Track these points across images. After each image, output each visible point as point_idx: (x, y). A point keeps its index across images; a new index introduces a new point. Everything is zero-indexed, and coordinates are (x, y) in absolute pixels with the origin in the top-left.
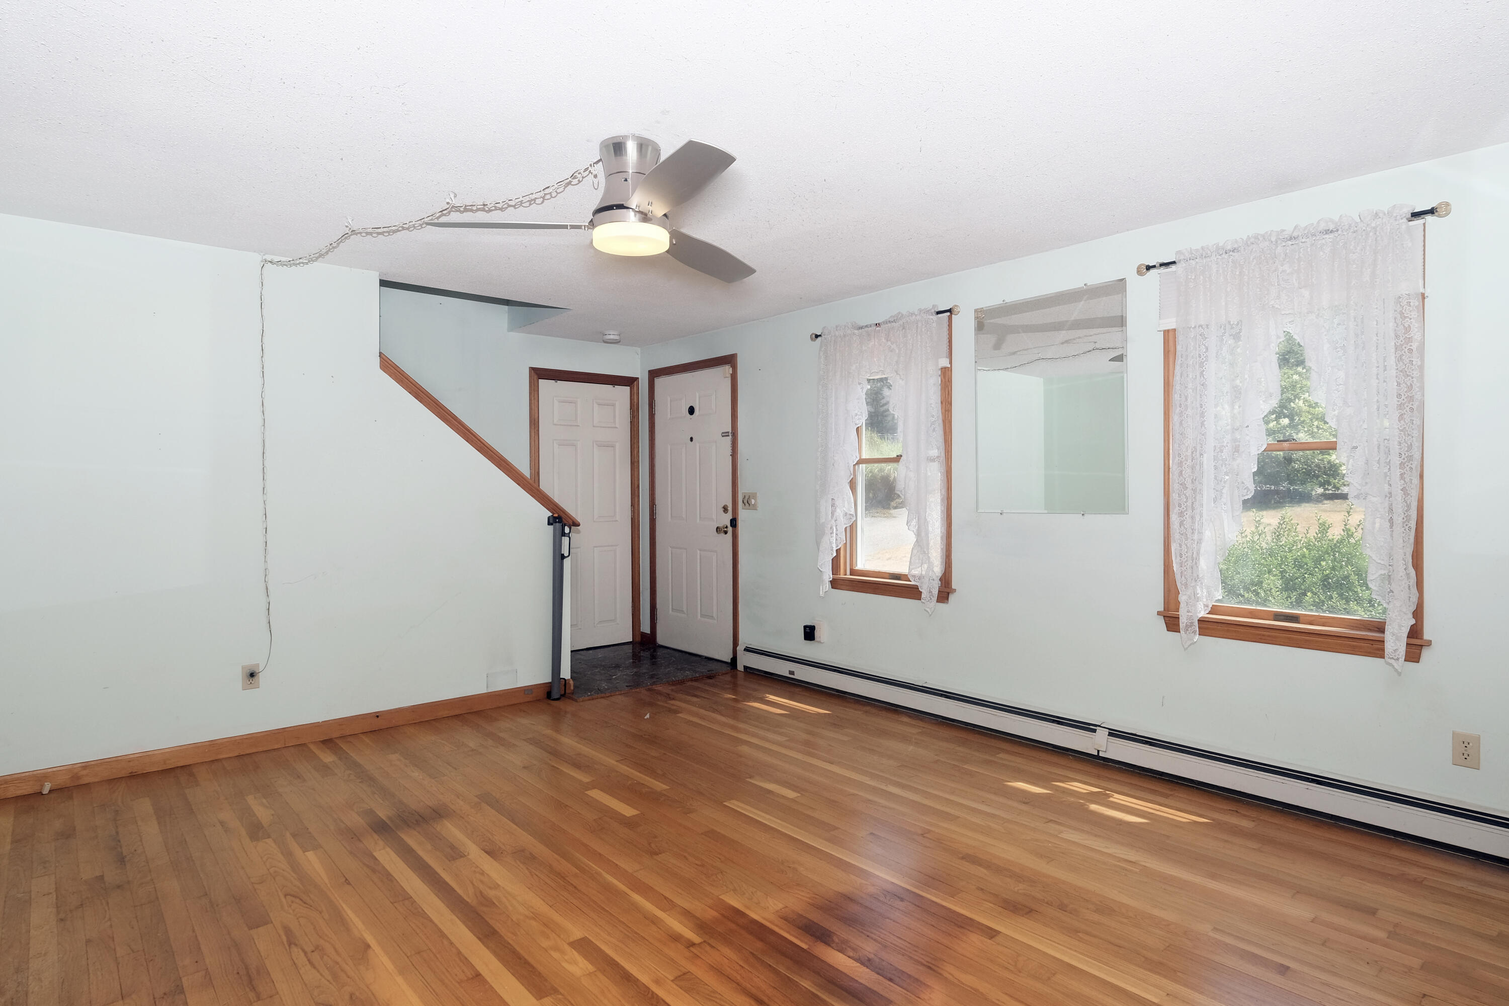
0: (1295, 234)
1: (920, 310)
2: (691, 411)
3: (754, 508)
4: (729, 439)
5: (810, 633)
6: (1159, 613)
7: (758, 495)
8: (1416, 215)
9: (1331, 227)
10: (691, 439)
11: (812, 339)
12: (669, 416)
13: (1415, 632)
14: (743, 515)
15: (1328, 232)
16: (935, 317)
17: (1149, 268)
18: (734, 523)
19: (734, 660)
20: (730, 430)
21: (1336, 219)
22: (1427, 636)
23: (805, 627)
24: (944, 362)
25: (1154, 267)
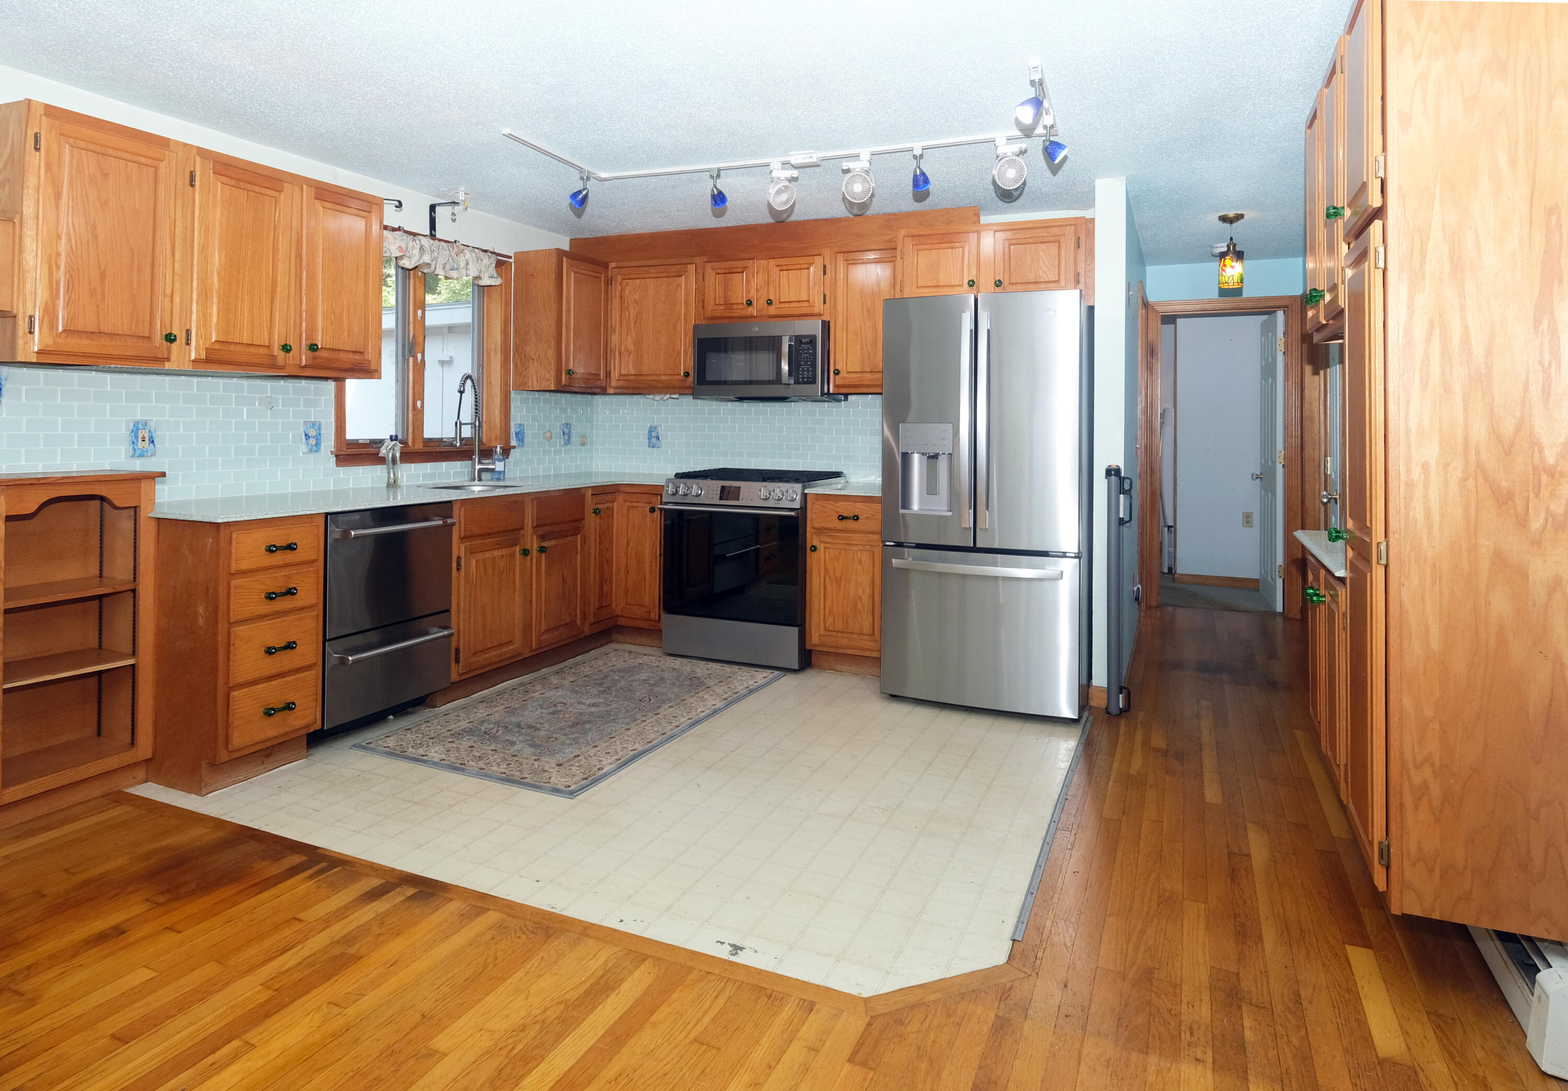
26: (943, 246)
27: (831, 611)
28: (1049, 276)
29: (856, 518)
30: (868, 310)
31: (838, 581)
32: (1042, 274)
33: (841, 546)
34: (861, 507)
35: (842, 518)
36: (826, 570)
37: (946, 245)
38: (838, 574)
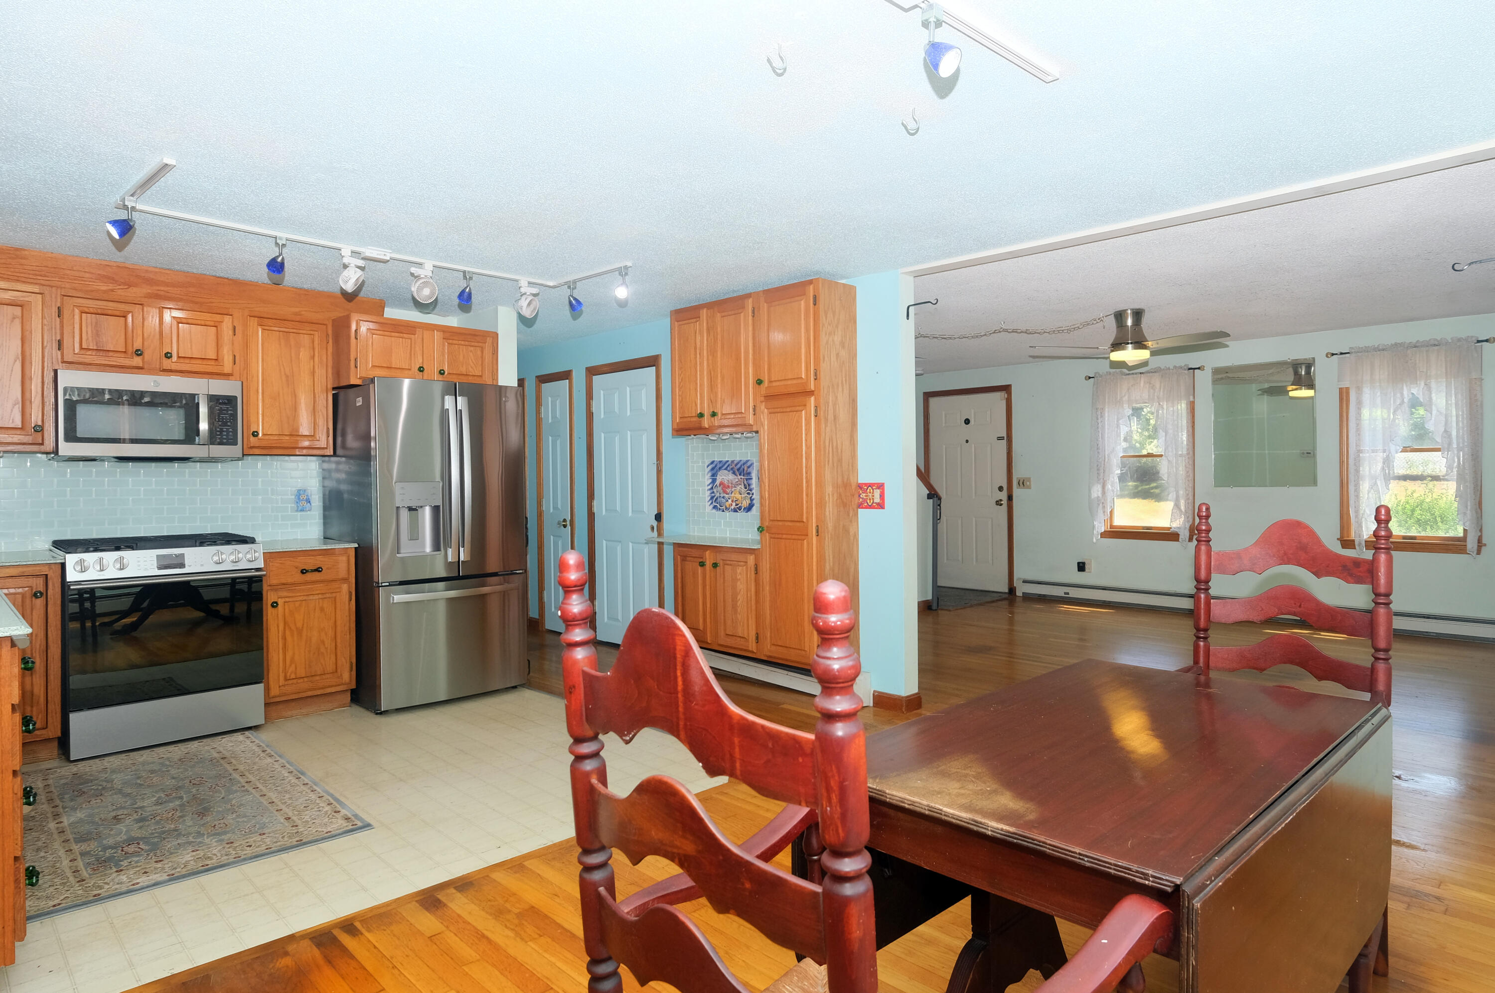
0: (1417, 345)
1: (1175, 367)
2: (967, 422)
3: (1029, 487)
4: (1004, 443)
5: (1081, 567)
6: (1338, 539)
7: (1032, 479)
8: (1479, 341)
9: (1436, 343)
10: (967, 441)
11: (1086, 379)
12: (944, 425)
13: (1480, 540)
14: (1017, 492)
15: (1435, 345)
16: (1186, 372)
17: (1333, 354)
18: (1010, 498)
19: (1012, 590)
20: (1004, 434)
21: (1439, 339)
22: (1484, 542)
23: (1079, 563)
24: (1192, 399)
25: (1336, 354)
26: (393, 334)
27: (292, 661)
28: (476, 371)
29: (318, 570)
30: (287, 376)
31: (300, 632)
32: (470, 369)
33: (301, 598)
34: (321, 559)
35: (304, 572)
36: (285, 623)
37: (397, 334)
38: (299, 625)
